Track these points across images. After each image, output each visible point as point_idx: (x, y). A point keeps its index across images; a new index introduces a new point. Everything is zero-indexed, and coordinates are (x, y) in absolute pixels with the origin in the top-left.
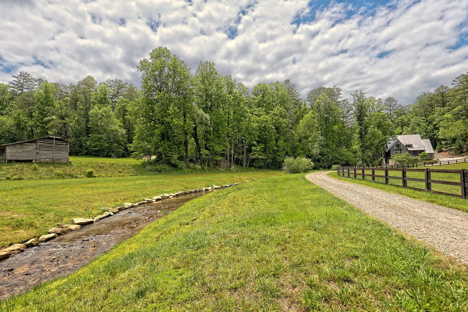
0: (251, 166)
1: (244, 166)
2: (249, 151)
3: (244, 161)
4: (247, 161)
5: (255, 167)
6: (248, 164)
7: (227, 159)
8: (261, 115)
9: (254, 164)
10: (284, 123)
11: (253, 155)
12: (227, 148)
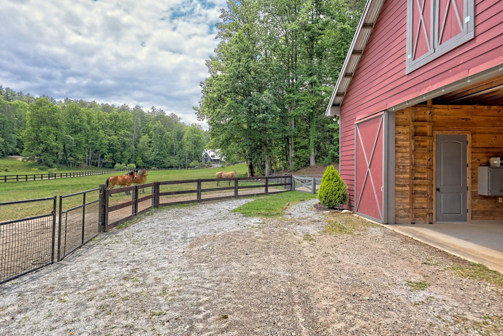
0: (103, 166)
1: (99, 167)
2: (102, 157)
3: (99, 163)
4: (100, 164)
5: (106, 167)
6: (101, 166)
7: (86, 162)
8: (112, 135)
9: (105, 165)
10: (127, 141)
11: (105, 160)
12: (86, 156)
